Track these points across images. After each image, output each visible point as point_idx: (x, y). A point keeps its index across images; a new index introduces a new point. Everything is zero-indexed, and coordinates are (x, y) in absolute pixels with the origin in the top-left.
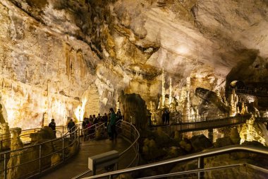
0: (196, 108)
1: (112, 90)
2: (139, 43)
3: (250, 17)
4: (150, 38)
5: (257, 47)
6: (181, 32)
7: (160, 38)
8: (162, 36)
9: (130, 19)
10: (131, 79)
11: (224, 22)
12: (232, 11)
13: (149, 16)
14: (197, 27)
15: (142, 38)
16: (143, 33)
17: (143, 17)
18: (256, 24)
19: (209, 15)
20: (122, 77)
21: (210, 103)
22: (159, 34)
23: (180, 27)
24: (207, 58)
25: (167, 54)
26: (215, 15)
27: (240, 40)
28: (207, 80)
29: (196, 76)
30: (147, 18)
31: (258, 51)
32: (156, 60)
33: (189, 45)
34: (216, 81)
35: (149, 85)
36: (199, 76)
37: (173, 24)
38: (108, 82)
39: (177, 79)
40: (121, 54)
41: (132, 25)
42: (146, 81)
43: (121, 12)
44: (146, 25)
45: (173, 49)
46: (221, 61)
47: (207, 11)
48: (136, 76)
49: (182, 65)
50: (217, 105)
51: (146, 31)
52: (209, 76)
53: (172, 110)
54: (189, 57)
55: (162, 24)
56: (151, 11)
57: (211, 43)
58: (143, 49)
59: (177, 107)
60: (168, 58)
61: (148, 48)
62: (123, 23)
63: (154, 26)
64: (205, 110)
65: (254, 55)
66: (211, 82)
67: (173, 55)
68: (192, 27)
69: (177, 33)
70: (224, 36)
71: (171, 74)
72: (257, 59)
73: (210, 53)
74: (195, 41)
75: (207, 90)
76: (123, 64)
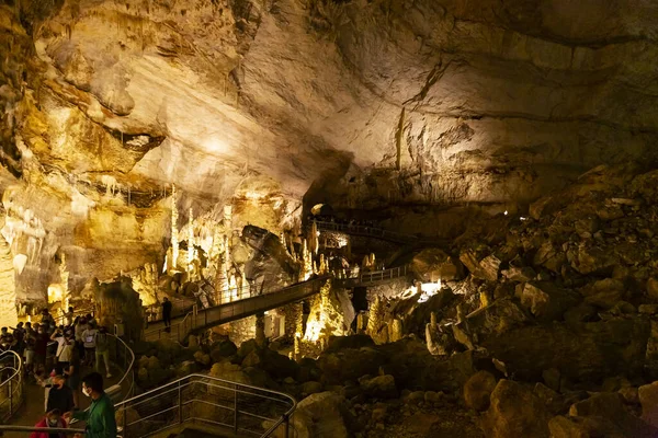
0: (242, 269)
1: (40, 232)
2: (114, 124)
3: (335, 97)
4: (142, 115)
5: (351, 148)
6: (213, 110)
7: (166, 118)
8: (170, 114)
9: (90, 71)
10: (93, 204)
11: (293, 101)
12: (305, 83)
13: (139, 69)
14: (245, 104)
15: (121, 114)
16: (124, 104)
17: (123, 71)
18: (346, 110)
19: (266, 86)
20: (68, 199)
21: (267, 258)
22: (162, 108)
23: (210, 100)
24: (267, 163)
25: (183, 153)
26: (276, 85)
27: (323, 133)
28: (269, 203)
29: (247, 196)
30: (132, 72)
31: (351, 154)
32: (156, 164)
33: (230, 136)
34: (284, 206)
35: (141, 218)
36: (254, 196)
37: (194, 92)
38: (28, 215)
39: (205, 204)
40: (63, 145)
41: (94, 84)
42: (133, 209)
43: (65, 54)
44: (132, 87)
45: (196, 141)
46: (292, 169)
47: (261, 78)
48: (108, 197)
49: (217, 176)
50: (279, 261)
51: (131, 99)
52: (272, 195)
53: (194, 276)
54: (230, 160)
55: (169, 89)
56: (141, 61)
57: (272, 136)
58: (125, 138)
59: (205, 271)
60: (185, 161)
61: (137, 135)
62: (70, 76)
63: (151, 90)
64: (259, 270)
65: (345, 160)
66: (277, 206)
67: (197, 154)
68: (235, 103)
69: (202, 110)
70: (295, 126)
71: (194, 195)
72: (352, 168)
73: (270, 152)
74: (242, 130)
75: (264, 231)
76: (70, 168)
